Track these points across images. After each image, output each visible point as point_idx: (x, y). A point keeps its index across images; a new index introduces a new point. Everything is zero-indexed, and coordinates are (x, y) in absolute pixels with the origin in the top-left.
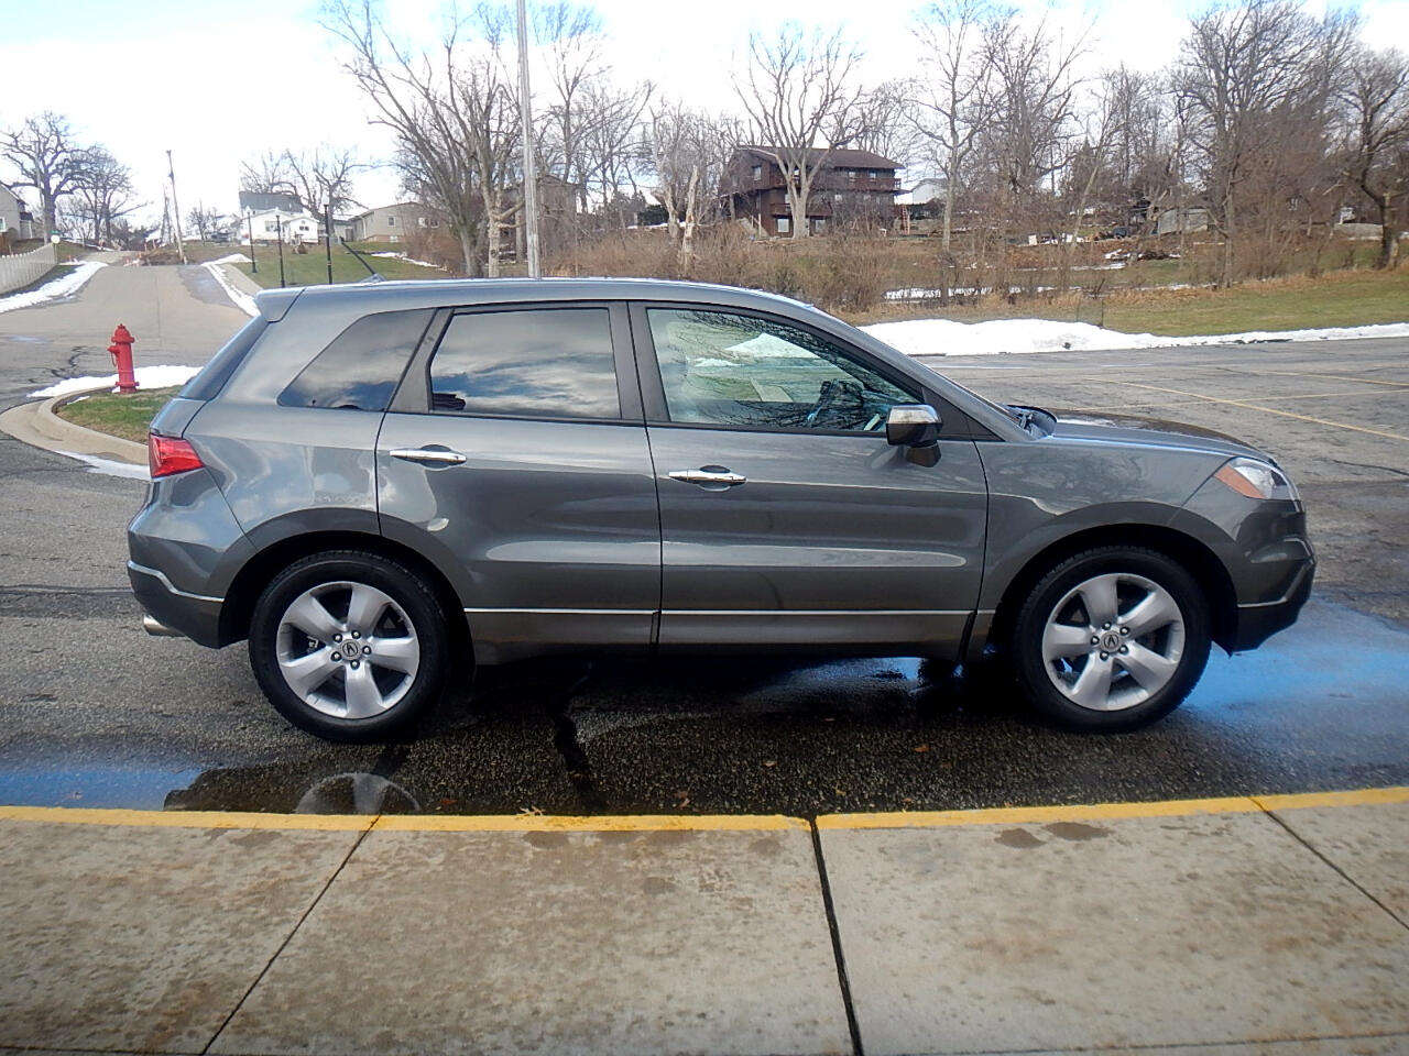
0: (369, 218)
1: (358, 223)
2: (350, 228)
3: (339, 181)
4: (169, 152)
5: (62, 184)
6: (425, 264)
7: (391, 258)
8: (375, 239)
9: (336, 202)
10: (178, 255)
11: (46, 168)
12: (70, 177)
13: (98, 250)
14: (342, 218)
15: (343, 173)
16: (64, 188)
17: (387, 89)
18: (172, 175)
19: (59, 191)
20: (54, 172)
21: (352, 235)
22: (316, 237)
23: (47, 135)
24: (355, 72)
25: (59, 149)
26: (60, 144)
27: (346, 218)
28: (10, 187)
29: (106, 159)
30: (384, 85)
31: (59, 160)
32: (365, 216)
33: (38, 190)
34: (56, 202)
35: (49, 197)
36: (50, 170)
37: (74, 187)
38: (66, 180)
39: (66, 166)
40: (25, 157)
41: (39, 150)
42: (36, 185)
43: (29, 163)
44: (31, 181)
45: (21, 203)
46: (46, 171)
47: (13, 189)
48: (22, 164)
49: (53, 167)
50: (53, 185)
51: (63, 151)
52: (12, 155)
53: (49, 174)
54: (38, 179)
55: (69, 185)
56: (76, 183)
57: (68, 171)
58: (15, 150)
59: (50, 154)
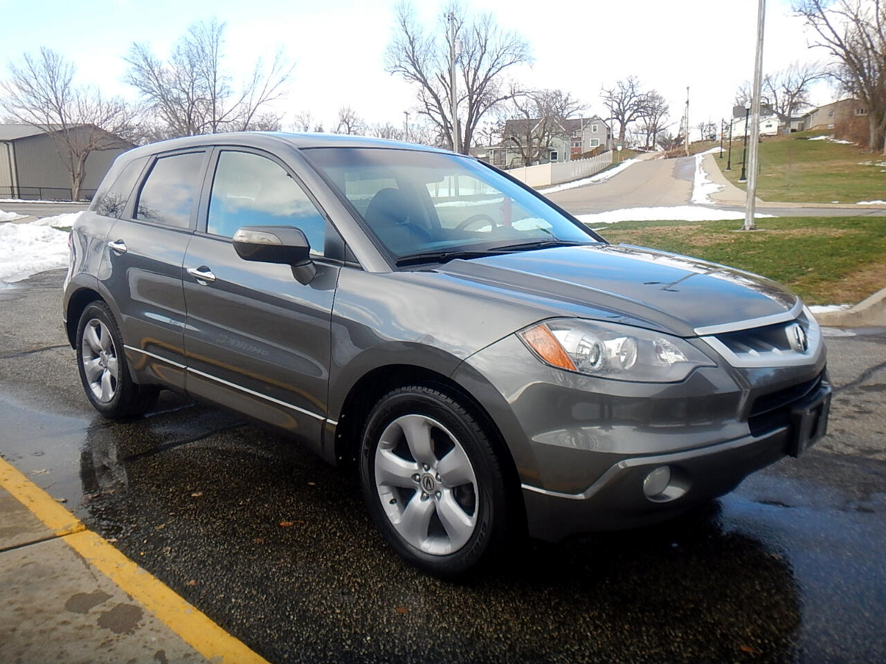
0: (815, 114)
1: (808, 118)
2: (802, 122)
3: (799, 91)
4: (688, 88)
5: (631, 115)
6: (844, 142)
7: (822, 140)
8: (817, 128)
9: (793, 106)
10: (684, 151)
11: (624, 107)
12: (636, 111)
13: (645, 152)
14: (797, 116)
15: (802, 85)
16: (632, 118)
17: (827, 21)
18: (687, 102)
19: (629, 120)
20: (628, 109)
21: (802, 127)
22: (776, 130)
23: (627, 88)
24: (806, 14)
25: (633, 95)
26: (633, 93)
27: (800, 116)
28: (604, 121)
29: (658, 98)
30: (825, 18)
31: (632, 101)
32: (812, 113)
33: (618, 121)
34: (627, 127)
35: (623, 124)
36: (626, 109)
37: (638, 116)
38: (634, 113)
39: (635, 105)
40: (614, 103)
41: (622, 97)
42: (617, 118)
43: (616, 106)
44: (615, 116)
45: (609, 129)
46: (624, 109)
47: (606, 122)
48: (612, 107)
49: (628, 107)
50: (627, 116)
51: (635, 96)
52: (608, 102)
53: (625, 111)
54: (619, 114)
55: (635, 115)
56: (639, 114)
57: (635, 108)
58: (610, 99)
59: (627, 99)
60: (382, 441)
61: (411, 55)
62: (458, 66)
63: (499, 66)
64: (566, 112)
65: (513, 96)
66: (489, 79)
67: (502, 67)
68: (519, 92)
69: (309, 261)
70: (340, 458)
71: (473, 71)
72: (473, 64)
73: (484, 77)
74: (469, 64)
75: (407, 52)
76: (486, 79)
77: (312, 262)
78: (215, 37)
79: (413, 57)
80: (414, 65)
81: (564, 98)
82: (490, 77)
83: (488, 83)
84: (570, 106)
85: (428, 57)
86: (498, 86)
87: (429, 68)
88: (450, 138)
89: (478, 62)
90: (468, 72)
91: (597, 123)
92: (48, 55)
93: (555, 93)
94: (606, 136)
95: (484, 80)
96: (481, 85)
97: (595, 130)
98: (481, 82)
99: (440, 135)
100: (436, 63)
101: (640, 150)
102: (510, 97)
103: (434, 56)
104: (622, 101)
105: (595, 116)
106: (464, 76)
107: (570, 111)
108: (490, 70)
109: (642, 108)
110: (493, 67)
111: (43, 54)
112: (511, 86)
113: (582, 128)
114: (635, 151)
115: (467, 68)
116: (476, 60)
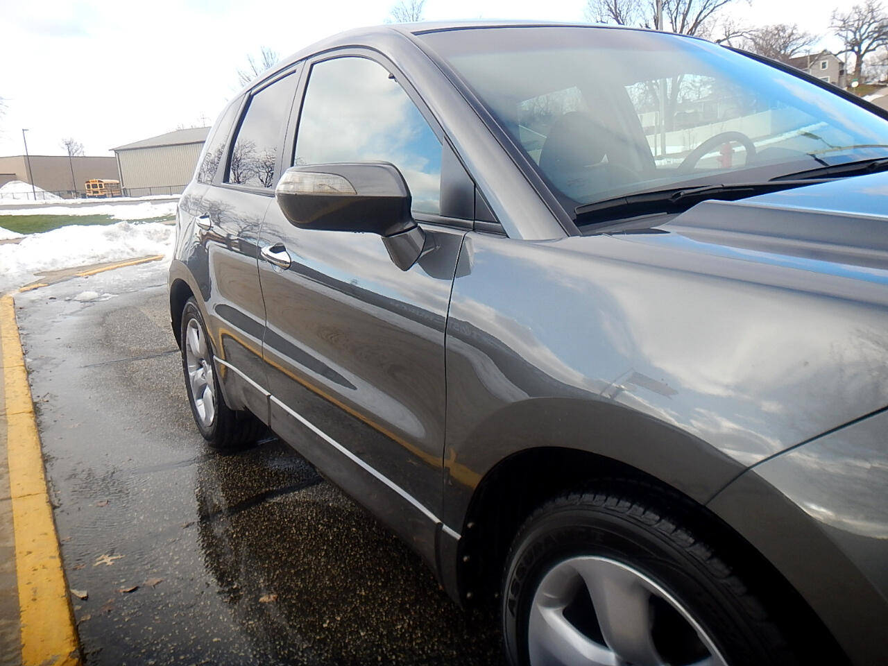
5: (870, 45)
11: (861, 36)
12: (876, 39)
13: (886, 86)
16: (871, 48)
19: (867, 51)
20: (866, 38)
23: (865, 13)
25: (872, 21)
26: (873, 18)
28: (836, 55)
31: (872, 28)
33: (854, 53)
34: (863, 59)
35: (860, 56)
36: (863, 38)
37: (878, 45)
38: (873, 41)
39: (875, 32)
40: (849, 32)
41: (858, 25)
42: (853, 50)
43: (851, 36)
44: (850, 48)
45: (842, 64)
46: (861, 38)
47: (838, 56)
48: (846, 38)
49: (866, 35)
50: (864, 47)
51: (874, 22)
52: (841, 33)
53: (862, 41)
54: (855, 45)
55: (875, 44)
56: (880, 42)
57: (876, 35)
58: (843, 29)
59: (865, 27)
60: (542, 592)
61: (613, 8)
62: (665, 13)
63: (711, 7)
64: (789, 50)
65: (728, 38)
66: (699, 23)
67: (715, 7)
68: (733, 33)
69: (411, 224)
70: (469, 595)
71: (682, 17)
72: (682, 8)
73: (694, 22)
74: (677, 8)
75: (609, 5)
76: (696, 24)
77: (416, 226)
78: (415, 16)
79: (616, 10)
80: (616, 18)
81: (787, 35)
82: (701, 21)
83: (698, 28)
84: (794, 42)
85: (632, 7)
86: (710, 29)
87: (633, 19)
88: (654, 95)
89: (687, 6)
90: (676, 19)
91: (826, 59)
92: (268, 53)
93: (777, 29)
94: (838, 72)
95: (694, 24)
96: (691, 30)
97: (824, 67)
98: (690, 28)
99: (644, 93)
100: (641, 13)
101: (881, 84)
102: (724, 40)
103: (639, 6)
104: (858, 29)
105: (825, 51)
106: (672, 23)
107: (795, 47)
108: (701, 12)
109: (884, 34)
110: (704, 8)
111: (264, 53)
112: (725, 27)
113: (809, 66)
114: (874, 86)
115: (675, 14)
116: (685, 3)
